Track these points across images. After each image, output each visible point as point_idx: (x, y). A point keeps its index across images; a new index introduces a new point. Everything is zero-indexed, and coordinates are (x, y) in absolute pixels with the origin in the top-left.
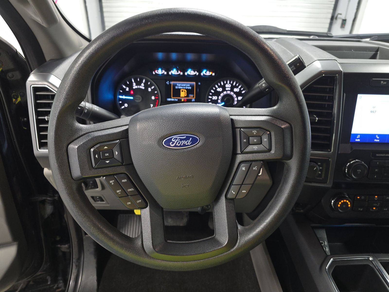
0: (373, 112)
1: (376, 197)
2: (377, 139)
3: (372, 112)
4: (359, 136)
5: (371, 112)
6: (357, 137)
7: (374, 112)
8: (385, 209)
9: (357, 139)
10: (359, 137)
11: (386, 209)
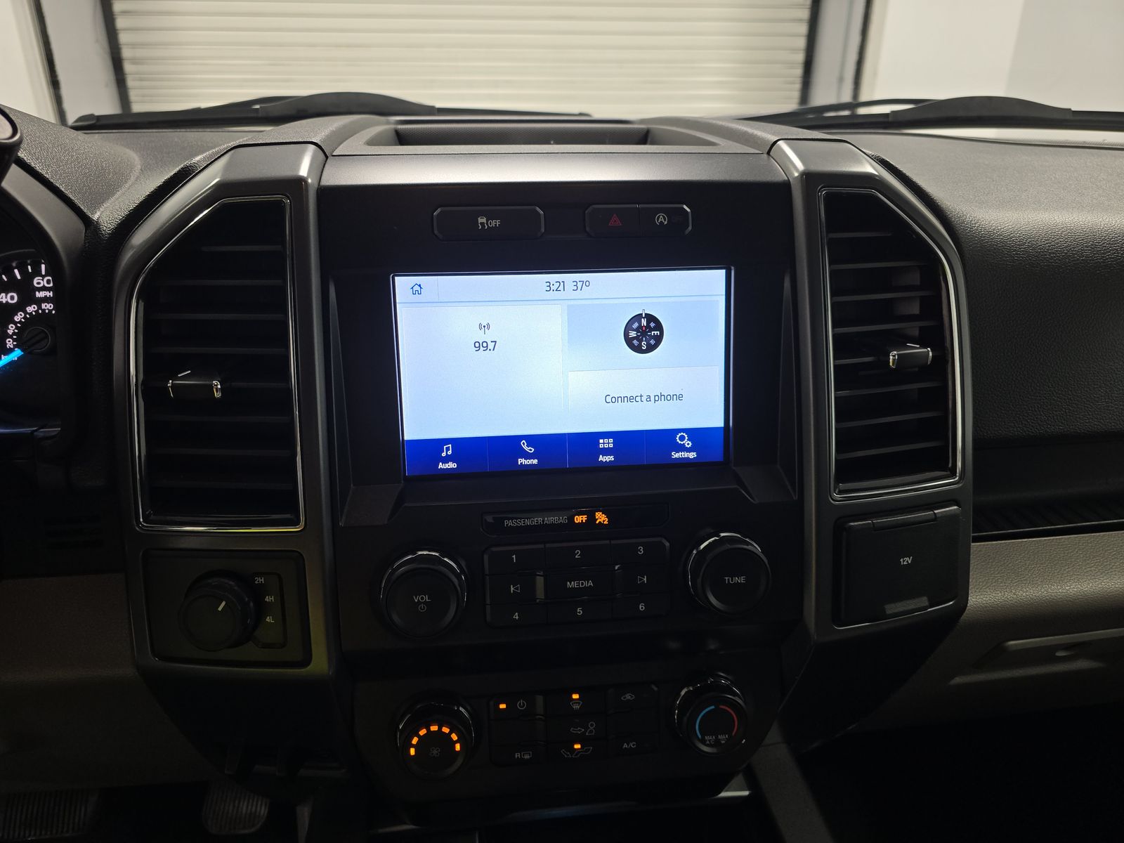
0: (485, 345)
1: (575, 696)
2: (527, 456)
3: (479, 346)
4: (448, 449)
5: (477, 345)
6: (444, 454)
7: (491, 346)
8: (625, 746)
9: (446, 460)
10: (450, 452)
11: (631, 745)
